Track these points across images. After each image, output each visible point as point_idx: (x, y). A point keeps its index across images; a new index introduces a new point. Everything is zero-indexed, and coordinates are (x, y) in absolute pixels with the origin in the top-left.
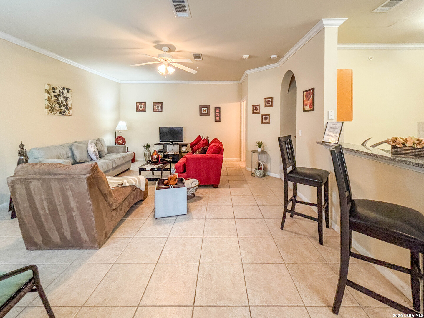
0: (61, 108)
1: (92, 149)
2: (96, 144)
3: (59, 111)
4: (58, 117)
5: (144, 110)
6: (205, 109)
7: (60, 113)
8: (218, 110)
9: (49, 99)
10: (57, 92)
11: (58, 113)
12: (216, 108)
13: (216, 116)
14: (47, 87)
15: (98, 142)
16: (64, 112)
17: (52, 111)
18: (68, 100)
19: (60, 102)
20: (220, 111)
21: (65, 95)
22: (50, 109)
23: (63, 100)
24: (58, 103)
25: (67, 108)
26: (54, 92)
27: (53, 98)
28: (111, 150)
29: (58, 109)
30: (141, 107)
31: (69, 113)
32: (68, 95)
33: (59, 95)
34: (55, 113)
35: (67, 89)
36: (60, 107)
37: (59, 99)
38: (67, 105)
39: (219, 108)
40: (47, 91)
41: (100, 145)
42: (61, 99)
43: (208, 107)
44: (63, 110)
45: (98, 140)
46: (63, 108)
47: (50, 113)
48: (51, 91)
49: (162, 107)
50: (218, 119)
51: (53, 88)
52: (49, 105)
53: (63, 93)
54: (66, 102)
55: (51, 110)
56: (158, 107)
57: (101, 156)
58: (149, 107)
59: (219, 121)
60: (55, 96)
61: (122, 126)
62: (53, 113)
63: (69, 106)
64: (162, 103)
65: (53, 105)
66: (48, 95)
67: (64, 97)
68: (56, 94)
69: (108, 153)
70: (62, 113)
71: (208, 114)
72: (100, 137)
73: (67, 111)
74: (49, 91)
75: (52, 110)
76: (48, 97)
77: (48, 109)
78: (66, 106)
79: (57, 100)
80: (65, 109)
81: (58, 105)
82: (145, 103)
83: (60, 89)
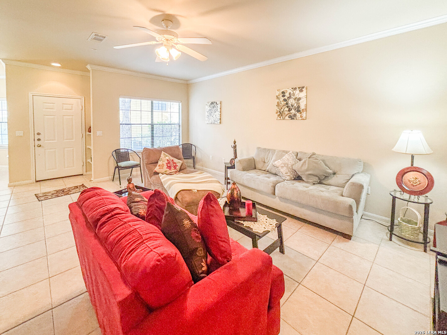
0: (291, 112)
3: (289, 115)
4: (288, 122)
7: (290, 117)
9: (278, 105)
10: (287, 95)
11: (287, 118)
14: (277, 93)
16: (295, 115)
17: (281, 116)
18: (300, 101)
19: (290, 106)
21: (297, 96)
22: (279, 113)
23: (293, 102)
24: (287, 107)
25: (299, 111)
26: (284, 96)
27: (282, 102)
29: (286, 113)
31: (301, 117)
32: (301, 96)
33: (289, 98)
34: (284, 117)
35: (299, 88)
36: (289, 110)
37: (289, 102)
38: (299, 107)
40: (277, 97)
42: (291, 101)
44: (293, 114)
46: (293, 111)
47: (279, 118)
48: (281, 96)
51: (283, 93)
52: (278, 110)
53: (294, 94)
54: (298, 103)
55: (279, 115)
60: (285, 100)
62: (281, 118)
63: (302, 107)
65: (282, 110)
66: (278, 100)
68: (286, 98)
70: (292, 117)
73: (298, 115)
74: (279, 97)
75: (281, 114)
76: (278, 103)
77: (277, 114)
78: (297, 109)
79: (287, 104)
80: (296, 112)
81: (287, 109)
83: (289, 91)
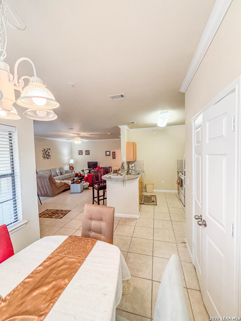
1: (58, 171)
2: (60, 170)
4: (46, 160)
5: (82, 154)
6: (108, 153)
8: (114, 153)
9: (43, 154)
10: (46, 150)
12: (113, 152)
13: (113, 156)
14: (43, 150)
15: (60, 169)
16: (48, 157)
20: (115, 153)
24: (46, 155)
25: (49, 156)
26: (45, 151)
28: (66, 172)
29: (46, 157)
30: (81, 153)
32: (50, 151)
33: (46, 152)
35: (49, 149)
36: (47, 156)
39: (115, 152)
40: (43, 151)
41: (61, 170)
42: (47, 153)
43: (109, 152)
45: (61, 168)
46: (48, 156)
49: (89, 152)
50: (114, 157)
51: (44, 150)
54: (49, 154)
56: (88, 153)
57: (61, 174)
58: (84, 153)
59: (115, 158)
60: (45, 152)
61: (72, 162)
63: (50, 155)
64: (89, 151)
67: (48, 152)
69: (66, 173)
70: (48, 158)
71: (110, 155)
72: (62, 167)
73: (49, 157)
75: (44, 157)
78: (49, 155)
79: (46, 154)
82: (82, 151)
83: (47, 149)
